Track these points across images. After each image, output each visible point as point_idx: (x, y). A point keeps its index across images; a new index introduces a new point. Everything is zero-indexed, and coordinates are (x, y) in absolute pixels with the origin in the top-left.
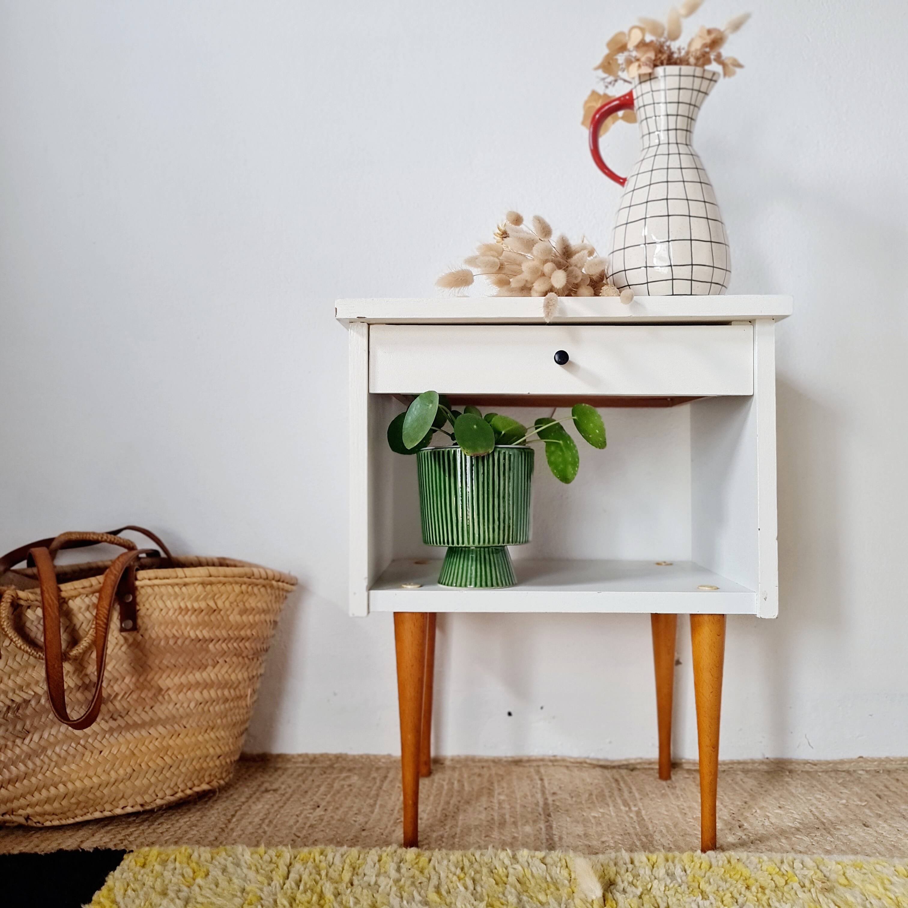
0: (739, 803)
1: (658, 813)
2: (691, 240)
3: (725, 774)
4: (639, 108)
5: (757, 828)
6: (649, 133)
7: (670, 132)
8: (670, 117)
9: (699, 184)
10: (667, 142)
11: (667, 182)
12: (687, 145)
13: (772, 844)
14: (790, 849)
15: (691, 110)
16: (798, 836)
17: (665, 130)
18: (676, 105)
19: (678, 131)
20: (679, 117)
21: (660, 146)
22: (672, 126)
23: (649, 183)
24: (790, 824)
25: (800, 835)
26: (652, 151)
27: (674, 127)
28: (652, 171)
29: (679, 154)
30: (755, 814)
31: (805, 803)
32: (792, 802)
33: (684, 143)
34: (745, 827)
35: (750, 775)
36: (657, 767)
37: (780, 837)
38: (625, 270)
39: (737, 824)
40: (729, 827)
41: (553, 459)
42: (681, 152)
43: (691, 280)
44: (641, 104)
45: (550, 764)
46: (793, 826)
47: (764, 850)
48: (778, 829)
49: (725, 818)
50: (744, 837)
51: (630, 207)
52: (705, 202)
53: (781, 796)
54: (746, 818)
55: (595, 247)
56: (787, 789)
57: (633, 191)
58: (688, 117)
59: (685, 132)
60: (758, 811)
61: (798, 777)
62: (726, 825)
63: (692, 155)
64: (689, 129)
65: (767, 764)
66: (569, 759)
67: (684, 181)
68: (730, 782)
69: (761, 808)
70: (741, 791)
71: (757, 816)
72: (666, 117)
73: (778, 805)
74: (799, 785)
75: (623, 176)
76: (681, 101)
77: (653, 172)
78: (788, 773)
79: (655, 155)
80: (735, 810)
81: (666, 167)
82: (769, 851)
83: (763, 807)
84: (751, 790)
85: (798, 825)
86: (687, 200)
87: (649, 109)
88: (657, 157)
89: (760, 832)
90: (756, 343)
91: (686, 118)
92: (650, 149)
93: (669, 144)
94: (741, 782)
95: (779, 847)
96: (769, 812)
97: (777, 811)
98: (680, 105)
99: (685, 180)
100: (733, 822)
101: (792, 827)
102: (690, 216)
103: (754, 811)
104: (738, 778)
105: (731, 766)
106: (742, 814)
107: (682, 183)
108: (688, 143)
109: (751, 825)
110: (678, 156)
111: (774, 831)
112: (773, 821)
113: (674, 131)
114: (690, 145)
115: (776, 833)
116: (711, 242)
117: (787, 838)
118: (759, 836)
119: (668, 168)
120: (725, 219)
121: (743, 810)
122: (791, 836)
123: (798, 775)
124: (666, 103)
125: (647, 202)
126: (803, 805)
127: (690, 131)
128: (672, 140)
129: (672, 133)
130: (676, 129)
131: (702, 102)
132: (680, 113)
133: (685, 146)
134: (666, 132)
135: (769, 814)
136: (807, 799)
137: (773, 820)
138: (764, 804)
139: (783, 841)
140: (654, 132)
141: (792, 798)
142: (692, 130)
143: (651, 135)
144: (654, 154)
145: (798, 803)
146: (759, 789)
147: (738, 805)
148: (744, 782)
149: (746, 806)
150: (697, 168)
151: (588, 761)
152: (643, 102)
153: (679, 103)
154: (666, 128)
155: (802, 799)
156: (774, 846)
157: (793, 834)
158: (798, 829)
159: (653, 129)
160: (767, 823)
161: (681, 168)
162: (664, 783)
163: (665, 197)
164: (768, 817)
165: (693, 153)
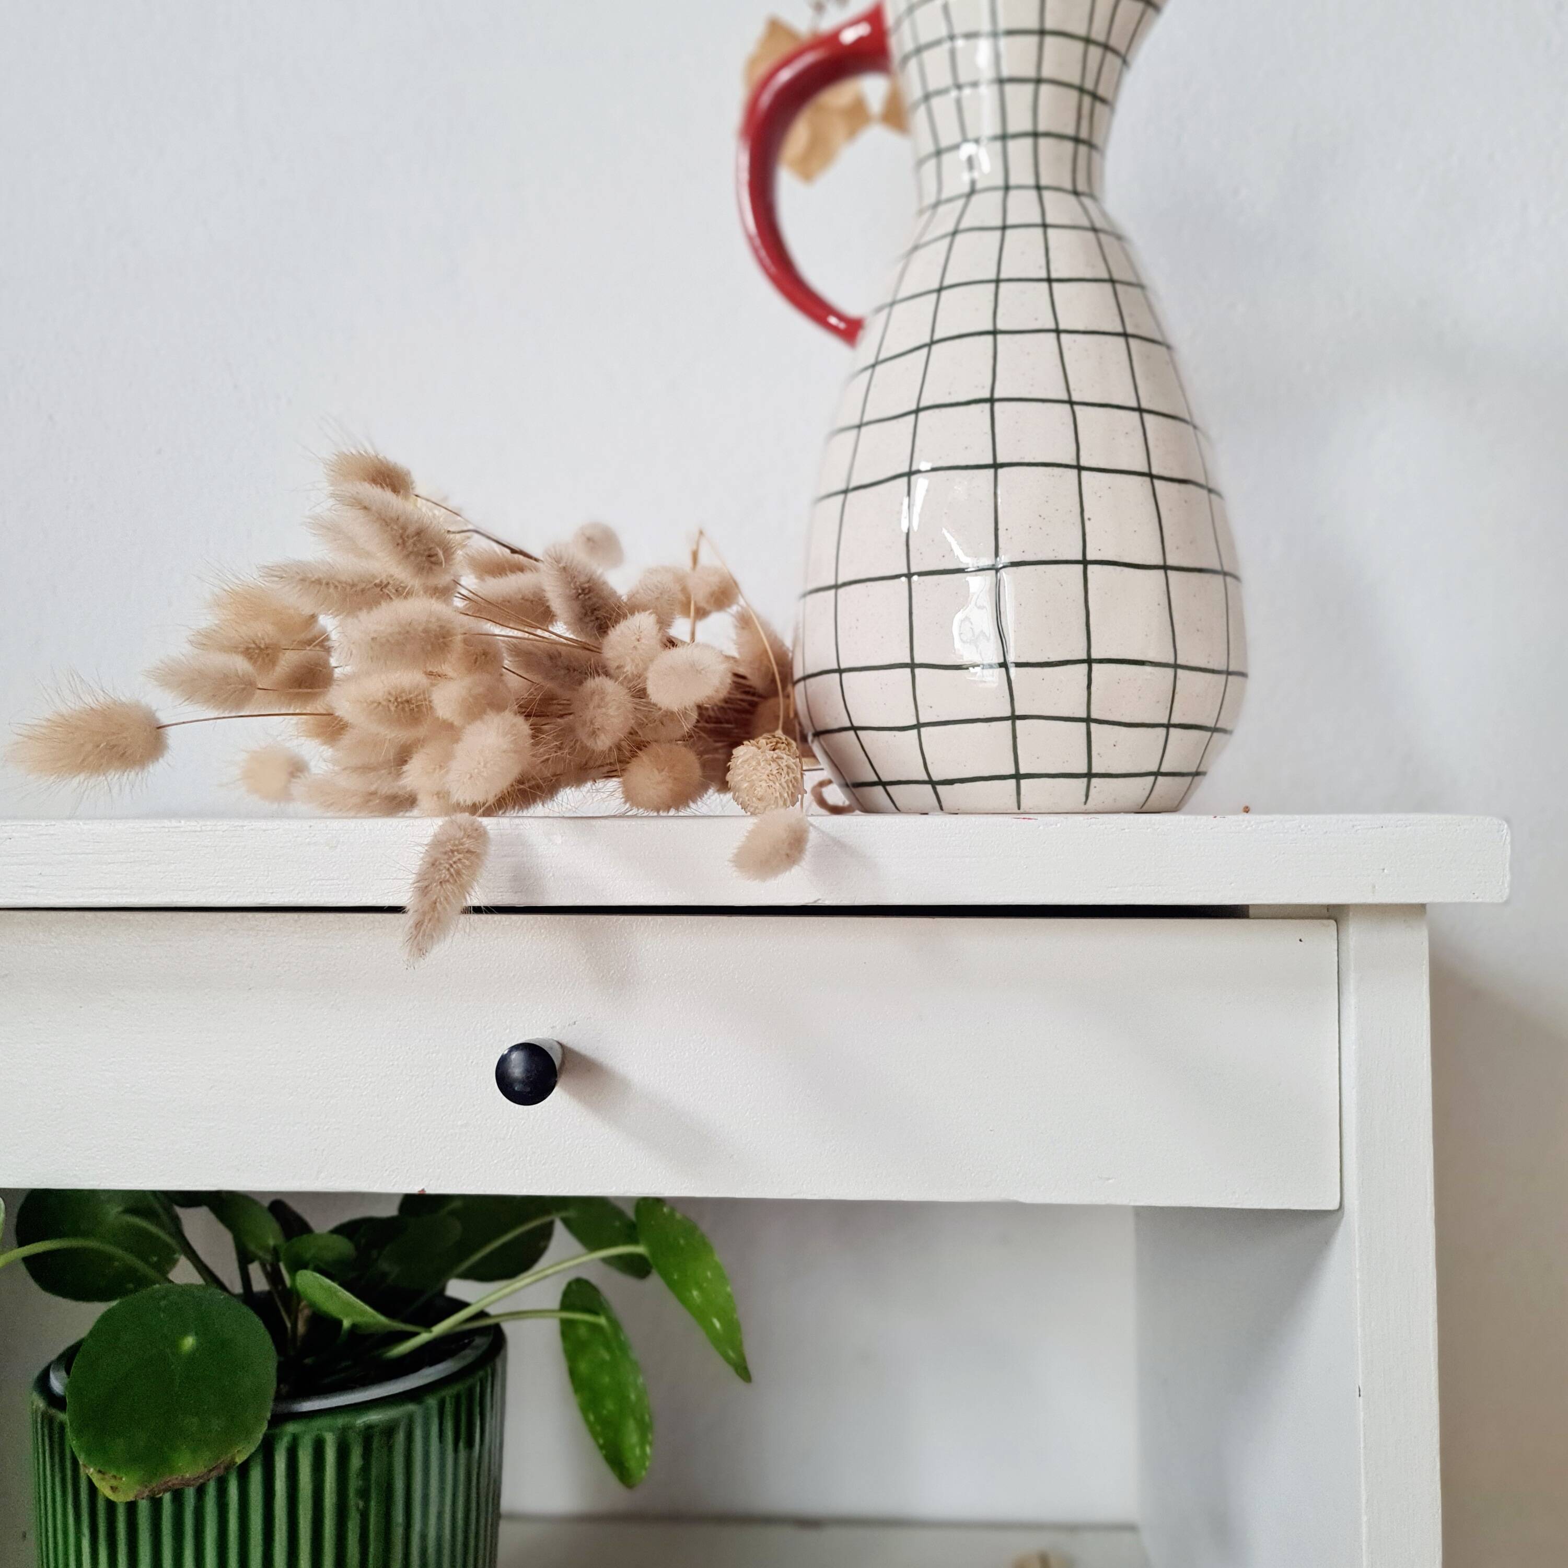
2: (1085, 562)
4: (906, 59)
6: (939, 153)
7: (1012, 145)
8: (1009, 88)
9: (1121, 340)
10: (1000, 182)
11: (994, 333)
12: (1076, 193)
15: (1093, 63)
17: (995, 138)
18: (1033, 40)
19: (1042, 142)
20: (1045, 89)
21: (975, 199)
22: (1020, 121)
23: (927, 340)
26: (946, 219)
27: (1027, 126)
28: (940, 290)
29: (1045, 226)
33: (1068, 185)
38: (840, 671)
41: (583, 1367)
42: (1050, 220)
43: (1088, 720)
44: (909, 46)
51: (859, 427)
52: (1140, 410)
55: (739, 577)
57: (873, 366)
58: (1081, 90)
59: (1069, 146)
63: (1094, 230)
64: (1084, 134)
67: (1058, 331)
72: (995, 88)
75: (852, 309)
76: (1050, 25)
77: (944, 294)
79: (955, 233)
81: (993, 276)
86: (1071, 403)
87: (936, 60)
88: (959, 238)
90: (1351, 999)
91: (1074, 94)
92: (942, 209)
93: (1007, 188)
98: (1049, 40)
99: (1062, 326)
102: (1080, 468)
107: (1053, 336)
108: (1081, 187)
110: (1039, 231)
113: (1028, 142)
114: (1092, 196)
116: (1165, 568)
119: (998, 281)
120: (1223, 479)
124: (995, 35)
125: (917, 411)
127: (1090, 145)
128: (1022, 174)
129: (1020, 149)
130: (1035, 135)
131: (1134, 37)
132: (1046, 73)
133: (1072, 199)
134: (998, 145)
140: (956, 147)
142: (1097, 140)
143: (946, 158)
144: (950, 228)
150: (1112, 281)
152: (915, 36)
153: (1042, 33)
154: (998, 131)
159: (949, 136)
161: (1049, 280)
163: (987, 395)
165: (1099, 224)
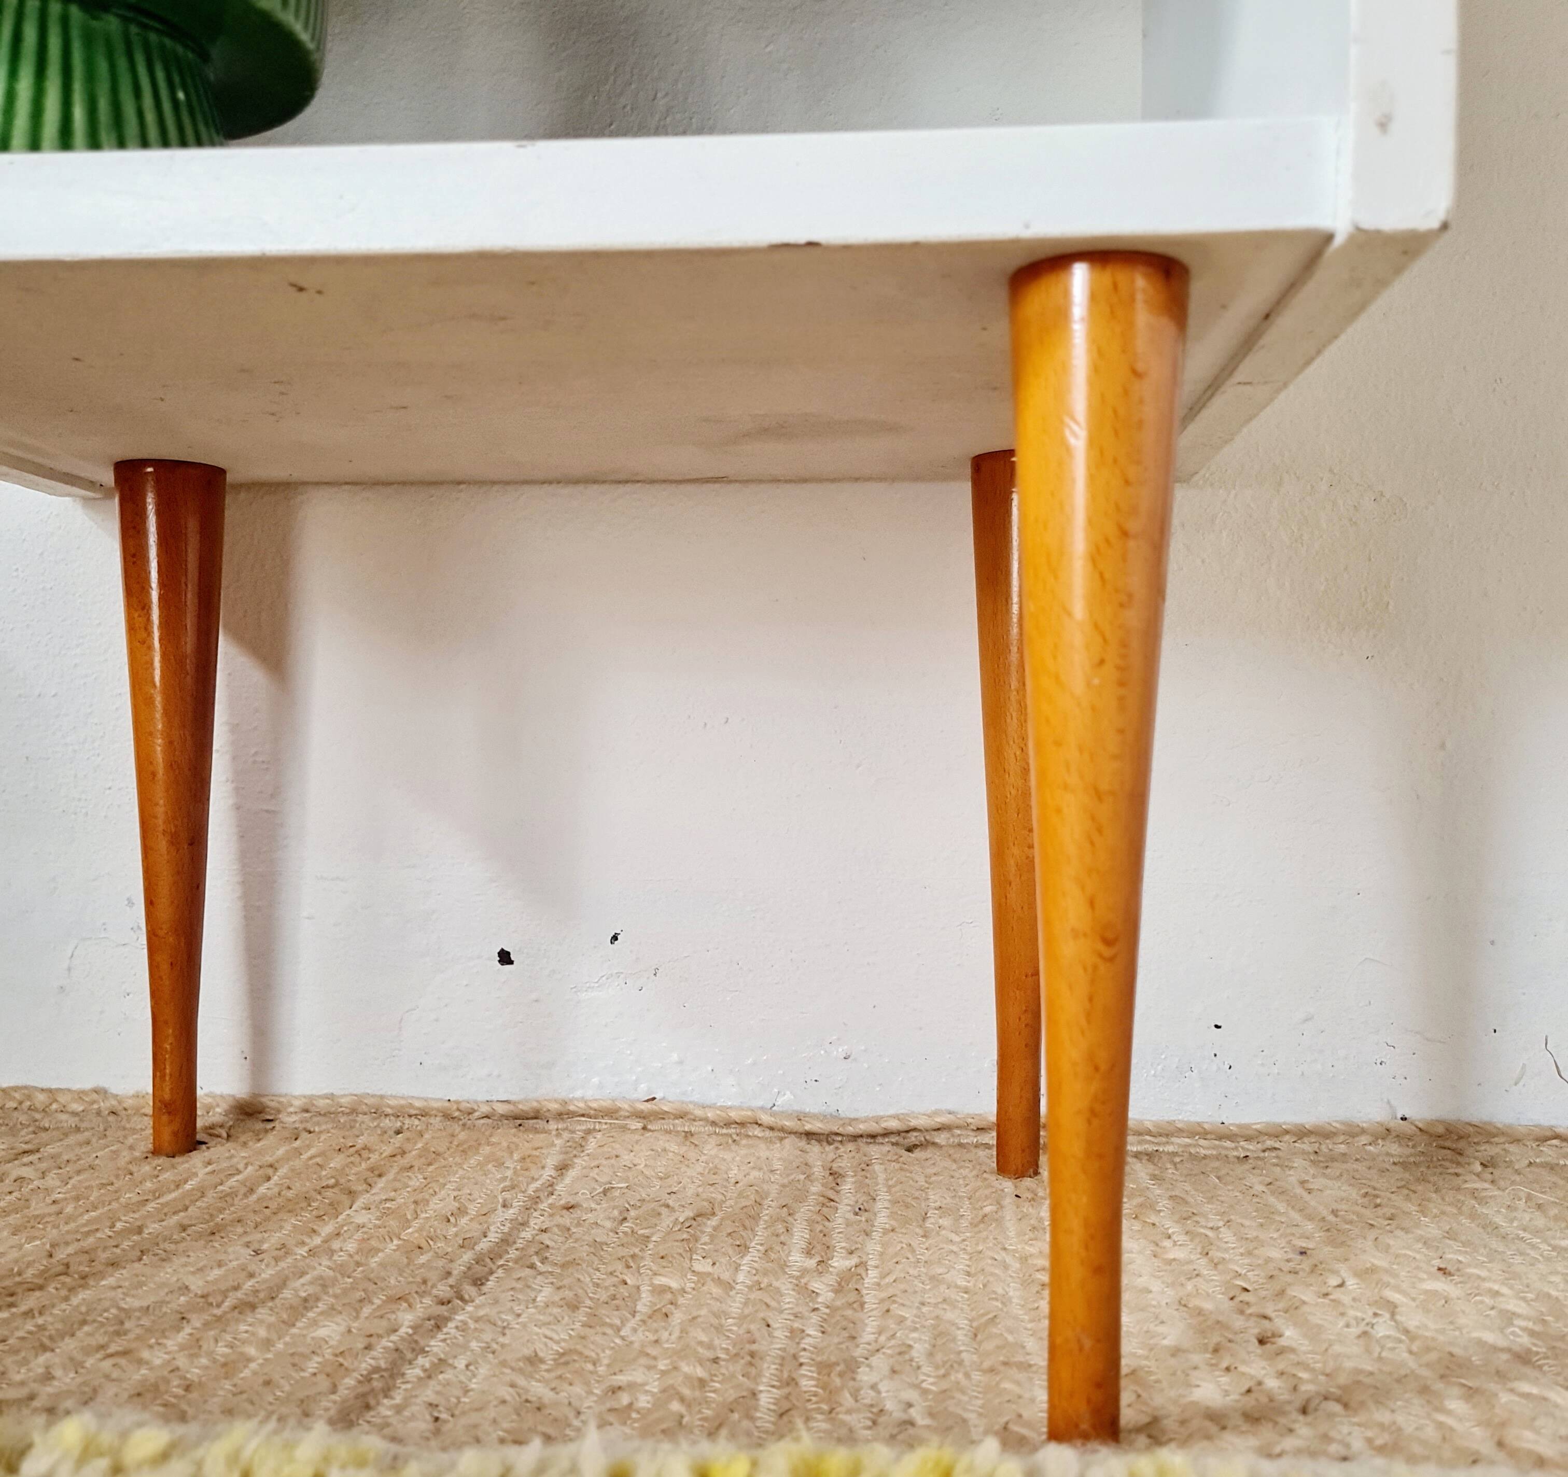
0: (1275, 1254)
1: (935, 1280)
3: (1247, 1166)
5: (1337, 1348)
13: (1400, 1419)
14: (1487, 1448)
16: (1525, 1387)
24: (1490, 1337)
25: (1536, 1382)
30: (1337, 1295)
31: (1548, 1259)
32: (1492, 1255)
34: (1282, 1342)
35: (1336, 1168)
36: (991, 1138)
37: (1439, 1386)
39: (1254, 1329)
40: (1215, 1339)
45: (637, 1125)
46: (1502, 1343)
47: (1357, 1444)
48: (1433, 1356)
49: (1208, 1306)
50: (1272, 1383)
53: (1450, 1235)
54: (1294, 1309)
56: (1473, 1216)
60: (1351, 1282)
61: (1517, 1178)
62: (1202, 1332)
65: (1400, 1138)
66: (699, 1112)
68: (1259, 1188)
69: (1366, 1273)
70: (1296, 1216)
71: (1346, 1300)
73: (1437, 1263)
74: (1521, 1204)
78: (1478, 1168)
80: (1253, 1279)
82: (1381, 1450)
83: (1373, 1270)
84: (1334, 1213)
85: (1525, 1340)
89: (1349, 1364)
94: (1299, 1191)
95: (1430, 1432)
96: (1397, 1289)
97: (1430, 1285)
100: (1239, 1322)
101: (1495, 1349)
103: (1334, 1281)
104: (1292, 1178)
105: (1270, 1143)
106: (1281, 1293)
109: (1313, 1332)
111: (1412, 1363)
112: (1412, 1324)
115: (1424, 1372)
117: (1471, 1393)
118: (1342, 1379)
121: (1289, 1278)
122: (1493, 1386)
123: (1518, 1172)
126: (1542, 1267)
135: (1396, 1297)
136: (1554, 1248)
137: (1413, 1319)
138: (1380, 1261)
139: (1456, 1405)
141: (1495, 1244)
145: (1518, 1259)
146: (1368, 1213)
147: (1268, 1260)
148: (1310, 1191)
149: (1306, 1264)
151: (766, 1119)
155: (1534, 1247)
156: (1409, 1429)
157: (1501, 1375)
158: (1523, 1358)
160: (1383, 1329)
162: (1008, 1185)
164: (1393, 1308)
